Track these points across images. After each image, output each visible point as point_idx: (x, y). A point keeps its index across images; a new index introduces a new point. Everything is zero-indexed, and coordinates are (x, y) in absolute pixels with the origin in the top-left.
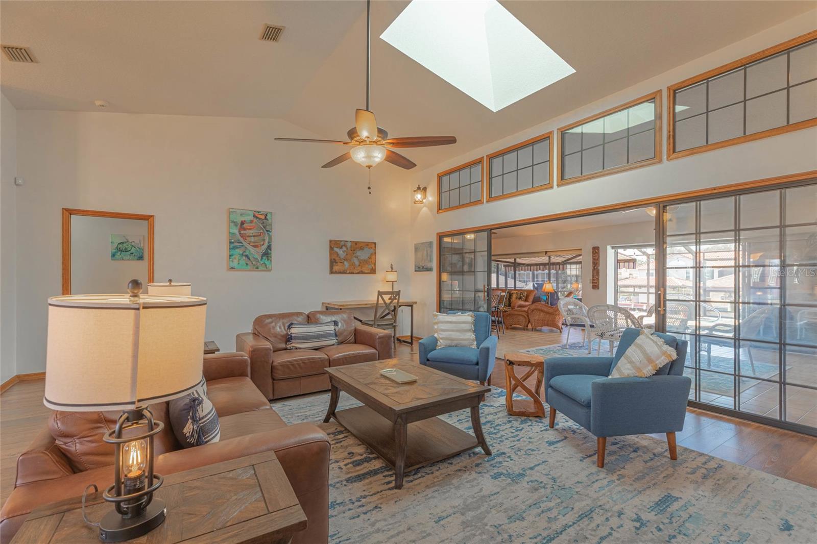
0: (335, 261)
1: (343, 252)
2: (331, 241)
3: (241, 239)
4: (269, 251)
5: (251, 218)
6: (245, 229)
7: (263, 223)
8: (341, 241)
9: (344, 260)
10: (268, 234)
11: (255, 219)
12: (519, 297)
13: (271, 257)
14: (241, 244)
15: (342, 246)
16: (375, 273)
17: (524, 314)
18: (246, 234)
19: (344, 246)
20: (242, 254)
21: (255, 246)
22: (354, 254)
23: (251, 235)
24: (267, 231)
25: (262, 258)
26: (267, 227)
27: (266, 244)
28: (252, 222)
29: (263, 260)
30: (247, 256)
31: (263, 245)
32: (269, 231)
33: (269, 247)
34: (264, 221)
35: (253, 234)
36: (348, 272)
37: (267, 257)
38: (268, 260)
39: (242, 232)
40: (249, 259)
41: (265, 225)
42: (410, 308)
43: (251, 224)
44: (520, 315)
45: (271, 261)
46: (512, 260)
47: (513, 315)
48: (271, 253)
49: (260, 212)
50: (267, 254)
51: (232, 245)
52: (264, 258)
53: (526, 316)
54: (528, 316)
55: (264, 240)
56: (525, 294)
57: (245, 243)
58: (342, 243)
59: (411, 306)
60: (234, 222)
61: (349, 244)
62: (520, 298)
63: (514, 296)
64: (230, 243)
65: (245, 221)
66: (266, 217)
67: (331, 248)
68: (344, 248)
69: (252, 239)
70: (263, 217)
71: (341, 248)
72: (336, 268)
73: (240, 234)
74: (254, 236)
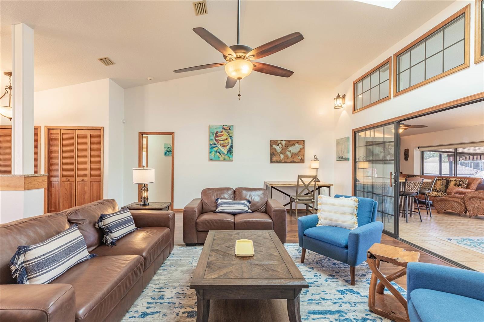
0: (274, 154)
1: (280, 148)
2: (271, 141)
3: (216, 143)
4: (231, 149)
5: (221, 130)
6: (218, 137)
7: (228, 132)
8: (278, 141)
9: (280, 153)
10: (231, 138)
11: (223, 130)
12: (458, 184)
13: (232, 153)
14: (216, 146)
15: (279, 144)
16: (304, 162)
17: (459, 201)
18: (218, 139)
19: (280, 144)
20: (216, 151)
21: (224, 146)
22: (287, 149)
23: (221, 139)
24: (230, 137)
25: (227, 153)
26: (230, 134)
27: (230, 145)
28: (222, 132)
29: (228, 154)
30: (219, 152)
31: (228, 145)
32: (231, 137)
33: (232, 147)
34: (229, 131)
35: (223, 139)
36: (283, 161)
37: (230, 152)
38: (231, 154)
39: (216, 138)
40: (220, 154)
41: (229, 133)
42: (328, 188)
43: (221, 133)
44: (454, 201)
45: (232, 155)
46: (453, 150)
47: (445, 200)
48: (232, 150)
49: (226, 126)
50: (230, 151)
51: (211, 146)
52: (229, 153)
53: (462, 203)
54: (464, 203)
55: (228, 142)
56: (467, 181)
57: (218, 145)
58: (279, 142)
59: (329, 187)
60: (212, 133)
61: (284, 143)
62: (460, 185)
63: (452, 183)
64: (210, 145)
65: (218, 132)
66: (229, 128)
67: (271, 146)
68: (280, 145)
69: (222, 142)
70: (228, 129)
71: (278, 145)
72: (274, 159)
73: (215, 139)
74: (223, 140)
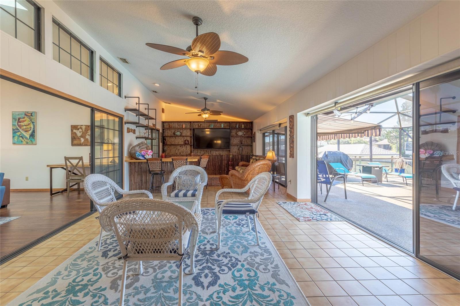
0: (75, 138)
1: (80, 132)
2: (71, 126)
3: (19, 128)
4: (34, 133)
5: (24, 116)
6: (20, 122)
7: (30, 118)
8: (78, 126)
9: (81, 137)
10: (33, 124)
11: (26, 116)
13: (35, 137)
14: (18, 131)
15: (79, 128)
18: (21, 125)
19: (80, 128)
20: (19, 136)
21: (26, 131)
22: (87, 133)
23: (24, 125)
24: (32, 122)
25: (30, 138)
26: (32, 120)
27: (32, 129)
29: (30, 139)
30: (21, 137)
31: (30, 130)
32: (34, 122)
33: (34, 131)
34: (31, 117)
35: (25, 125)
36: (83, 145)
38: (33, 138)
39: (19, 124)
40: (23, 138)
41: (31, 119)
43: (24, 119)
45: (35, 139)
48: (34, 135)
49: (28, 112)
50: (33, 135)
51: (14, 131)
52: (31, 137)
55: (31, 127)
57: (20, 130)
58: (79, 127)
60: (15, 119)
61: (84, 127)
64: (13, 130)
65: (20, 118)
66: (31, 115)
67: (72, 131)
68: (80, 130)
69: (25, 127)
70: (30, 115)
71: (78, 130)
72: (75, 142)
73: (18, 125)
